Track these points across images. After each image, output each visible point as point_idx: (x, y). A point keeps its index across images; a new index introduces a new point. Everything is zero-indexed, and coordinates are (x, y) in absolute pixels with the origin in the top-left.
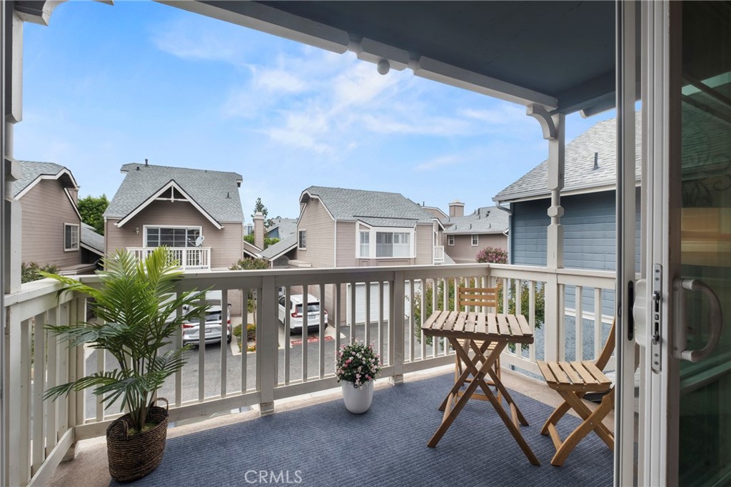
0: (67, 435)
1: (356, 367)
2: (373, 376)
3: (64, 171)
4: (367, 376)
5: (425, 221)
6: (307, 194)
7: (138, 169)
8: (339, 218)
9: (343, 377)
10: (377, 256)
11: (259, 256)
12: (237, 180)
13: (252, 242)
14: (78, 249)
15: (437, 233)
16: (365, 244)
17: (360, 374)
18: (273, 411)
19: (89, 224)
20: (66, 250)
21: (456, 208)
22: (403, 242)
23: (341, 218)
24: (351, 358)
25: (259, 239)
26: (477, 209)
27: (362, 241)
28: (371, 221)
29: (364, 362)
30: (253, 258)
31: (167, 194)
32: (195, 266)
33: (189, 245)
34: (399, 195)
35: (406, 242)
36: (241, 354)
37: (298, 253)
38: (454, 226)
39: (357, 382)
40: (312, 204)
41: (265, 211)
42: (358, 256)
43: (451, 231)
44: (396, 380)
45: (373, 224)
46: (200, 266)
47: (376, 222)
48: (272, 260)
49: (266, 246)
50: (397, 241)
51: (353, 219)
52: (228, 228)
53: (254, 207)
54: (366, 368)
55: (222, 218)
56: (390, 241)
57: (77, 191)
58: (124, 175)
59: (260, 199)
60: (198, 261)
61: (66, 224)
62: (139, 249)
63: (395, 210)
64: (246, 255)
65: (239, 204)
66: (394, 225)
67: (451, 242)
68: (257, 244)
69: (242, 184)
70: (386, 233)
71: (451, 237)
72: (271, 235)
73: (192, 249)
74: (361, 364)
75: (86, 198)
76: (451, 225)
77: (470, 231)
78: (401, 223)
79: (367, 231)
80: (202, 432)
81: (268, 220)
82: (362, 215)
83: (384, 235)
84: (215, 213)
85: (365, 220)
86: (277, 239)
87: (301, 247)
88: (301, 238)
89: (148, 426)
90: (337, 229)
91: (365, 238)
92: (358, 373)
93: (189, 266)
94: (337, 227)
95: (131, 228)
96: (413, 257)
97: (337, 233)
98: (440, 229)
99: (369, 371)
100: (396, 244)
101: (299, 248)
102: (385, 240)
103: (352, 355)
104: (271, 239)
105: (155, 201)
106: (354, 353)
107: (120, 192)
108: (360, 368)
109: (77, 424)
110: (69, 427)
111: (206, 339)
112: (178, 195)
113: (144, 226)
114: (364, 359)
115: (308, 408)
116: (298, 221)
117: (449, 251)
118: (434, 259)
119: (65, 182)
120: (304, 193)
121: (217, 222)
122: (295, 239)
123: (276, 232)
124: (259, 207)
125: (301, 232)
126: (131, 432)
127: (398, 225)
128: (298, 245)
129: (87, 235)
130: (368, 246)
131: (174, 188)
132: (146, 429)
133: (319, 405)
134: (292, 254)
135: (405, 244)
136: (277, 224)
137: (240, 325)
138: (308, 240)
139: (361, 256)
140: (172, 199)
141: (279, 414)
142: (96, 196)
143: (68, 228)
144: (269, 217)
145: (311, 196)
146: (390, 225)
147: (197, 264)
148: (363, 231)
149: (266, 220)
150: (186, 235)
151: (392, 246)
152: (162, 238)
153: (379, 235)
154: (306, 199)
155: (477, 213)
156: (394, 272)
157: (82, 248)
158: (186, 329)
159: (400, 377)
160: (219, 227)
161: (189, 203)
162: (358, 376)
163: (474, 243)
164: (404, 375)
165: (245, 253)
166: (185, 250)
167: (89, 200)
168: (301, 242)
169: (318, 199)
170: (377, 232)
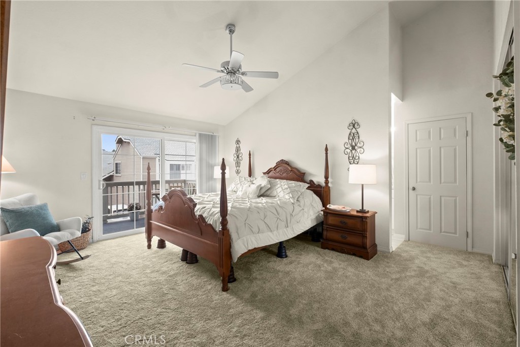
6: (121, 138)
10: (170, 178)
22: (187, 170)
23: (145, 155)
35: (189, 170)
37: (115, 178)
40: (124, 144)
42: (157, 179)
45: (168, 159)
47: (170, 158)
50: (183, 169)
51: (154, 156)
56: (179, 170)
66: (182, 159)
83: (175, 166)
88: (117, 167)
94: (143, 161)
100: (183, 171)
101: (115, 174)
102: (176, 169)
120: (119, 137)
122: (112, 168)
125: (117, 164)
127: (184, 160)
128: (114, 172)
134: (110, 179)
138: (121, 168)
145: (124, 140)
146: (179, 159)
153: (171, 166)
154: (120, 142)
168: (117, 170)
169: (129, 143)
170: (170, 164)
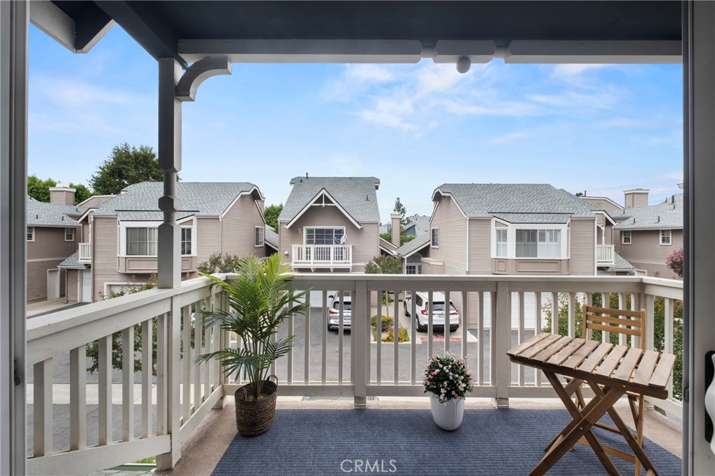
0: (218, 389)
1: (443, 381)
2: (461, 394)
3: (255, 187)
4: (453, 393)
5: (583, 215)
6: (438, 192)
7: (301, 181)
8: (471, 215)
9: (428, 389)
10: (517, 256)
11: (395, 253)
12: (374, 184)
13: (390, 240)
14: (263, 245)
15: (603, 228)
16: (501, 243)
17: (446, 389)
18: (365, 406)
19: (272, 226)
20: (256, 246)
21: (635, 195)
22: (551, 240)
23: (474, 216)
24: (437, 371)
25: (396, 237)
26: (670, 197)
27: (499, 239)
28: (510, 217)
29: (451, 378)
30: (389, 254)
31: (319, 201)
32: (340, 261)
33: (337, 243)
34: (548, 186)
35: (556, 240)
36: (376, 342)
37: (431, 251)
38: (631, 220)
39: (442, 397)
40: (444, 201)
41: (403, 209)
42: (493, 255)
43: (627, 225)
44: (498, 403)
45: (512, 221)
46: (344, 261)
47: (515, 218)
48: (405, 257)
49: (402, 244)
50: (543, 239)
51: (488, 215)
52: (366, 228)
53: (394, 207)
54: (453, 385)
55: (362, 219)
56: (534, 239)
57: (263, 201)
58: (292, 187)
59: (398, 199)
60: (342, 257)
61: (256, 227)
62: (300, 246)
63: (541, 203)
64: (382, 252)
65: (376, 205)
66: (540, 221)
67: (627, 240)
68: (394, 241)
69: (379, 187)
70: (528, 231)
71: (625, 233)
72: (407, 233)
73: (338, 246)
74: (448, 379)
75: (270, 205)
76: (626, 218)
77: (657, 225)
78: (550, 218)
79: (505, 228)
80: (306, 410)
81: (407, 218)
82: (498, 211)
83: (526, 234)
84: (356, 214)
85: (502, 216)
86: (413, 236)
87: (433, 245)
88: (433, 236)
89: (263, 395)
90: (469, 227)
91: (502, 235)
92: (443, 387)
93: (335, 261)
94: (469, 224)
95: (296, 228)
96: (566, 258)
97: (469, 231)
98: (608, 224)
99: (457, 388)
100: (542, 243)
101: (432, 246)
102: (527, 238)
103: (439, 368)
104: (408, 236)
105: (311, 208)
106: (441, 366)
107: (290, 200)
108: (445, 383)
109: (225, 382)
110: (220, 384)
111: (345, 325)
112: (328, 201)
113: (304, 227)
114: (451, 374)
115: (398, 411)
116: (431, 219)
117: (621, 251)
118: (596, 261)
119: (256, 196)
120: (436, 191)
121: (358, 222)
122: (428, 236)
123: (412, 230)
124: (399, 207)
125: (433, 231)
126: (251, 398)
127: (545, 221)
128: (431, 243)
129: (269, 234)
130: (506, 245)
131: (325, 195)
132: (261, 397)
133: (409, 411)
134: (425, 252)
135: (553, 243)
136: (414, 222)
137: (376, 317)
138: (441, 237)
139: (497, 255)
140: (323, 204)
141: (370, 410)
142: (277, 204)
143: (257, 229)
144: (407, 215)
145: (443, 194)
146: (534, 221)
147: (342, 259)
148: (499, 228)
149: (405, 218)
150: (334, 235)
151: (536, 245)
152: (317, 237)
153: (519, 232)
154: (438, 198)
155: (671, 201)
156: (497, 282)
157: (266, 245)
158: (332, 315)
159: (504, 401)
160: (359, 227)
161: (335, 207)
162: (443, 391)
163: (663, 241)
164: (510, 399)
165: (382, 250)
166: (332, 247)
167: (272, 207)
168: (433, 240)
169: (450, 197)
170: (517, 230)
